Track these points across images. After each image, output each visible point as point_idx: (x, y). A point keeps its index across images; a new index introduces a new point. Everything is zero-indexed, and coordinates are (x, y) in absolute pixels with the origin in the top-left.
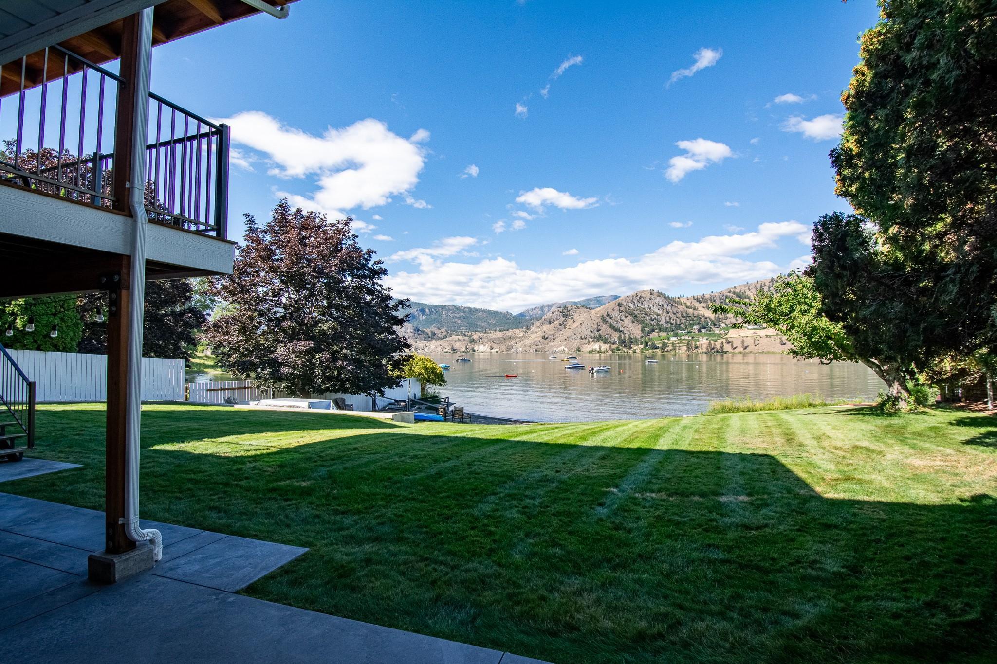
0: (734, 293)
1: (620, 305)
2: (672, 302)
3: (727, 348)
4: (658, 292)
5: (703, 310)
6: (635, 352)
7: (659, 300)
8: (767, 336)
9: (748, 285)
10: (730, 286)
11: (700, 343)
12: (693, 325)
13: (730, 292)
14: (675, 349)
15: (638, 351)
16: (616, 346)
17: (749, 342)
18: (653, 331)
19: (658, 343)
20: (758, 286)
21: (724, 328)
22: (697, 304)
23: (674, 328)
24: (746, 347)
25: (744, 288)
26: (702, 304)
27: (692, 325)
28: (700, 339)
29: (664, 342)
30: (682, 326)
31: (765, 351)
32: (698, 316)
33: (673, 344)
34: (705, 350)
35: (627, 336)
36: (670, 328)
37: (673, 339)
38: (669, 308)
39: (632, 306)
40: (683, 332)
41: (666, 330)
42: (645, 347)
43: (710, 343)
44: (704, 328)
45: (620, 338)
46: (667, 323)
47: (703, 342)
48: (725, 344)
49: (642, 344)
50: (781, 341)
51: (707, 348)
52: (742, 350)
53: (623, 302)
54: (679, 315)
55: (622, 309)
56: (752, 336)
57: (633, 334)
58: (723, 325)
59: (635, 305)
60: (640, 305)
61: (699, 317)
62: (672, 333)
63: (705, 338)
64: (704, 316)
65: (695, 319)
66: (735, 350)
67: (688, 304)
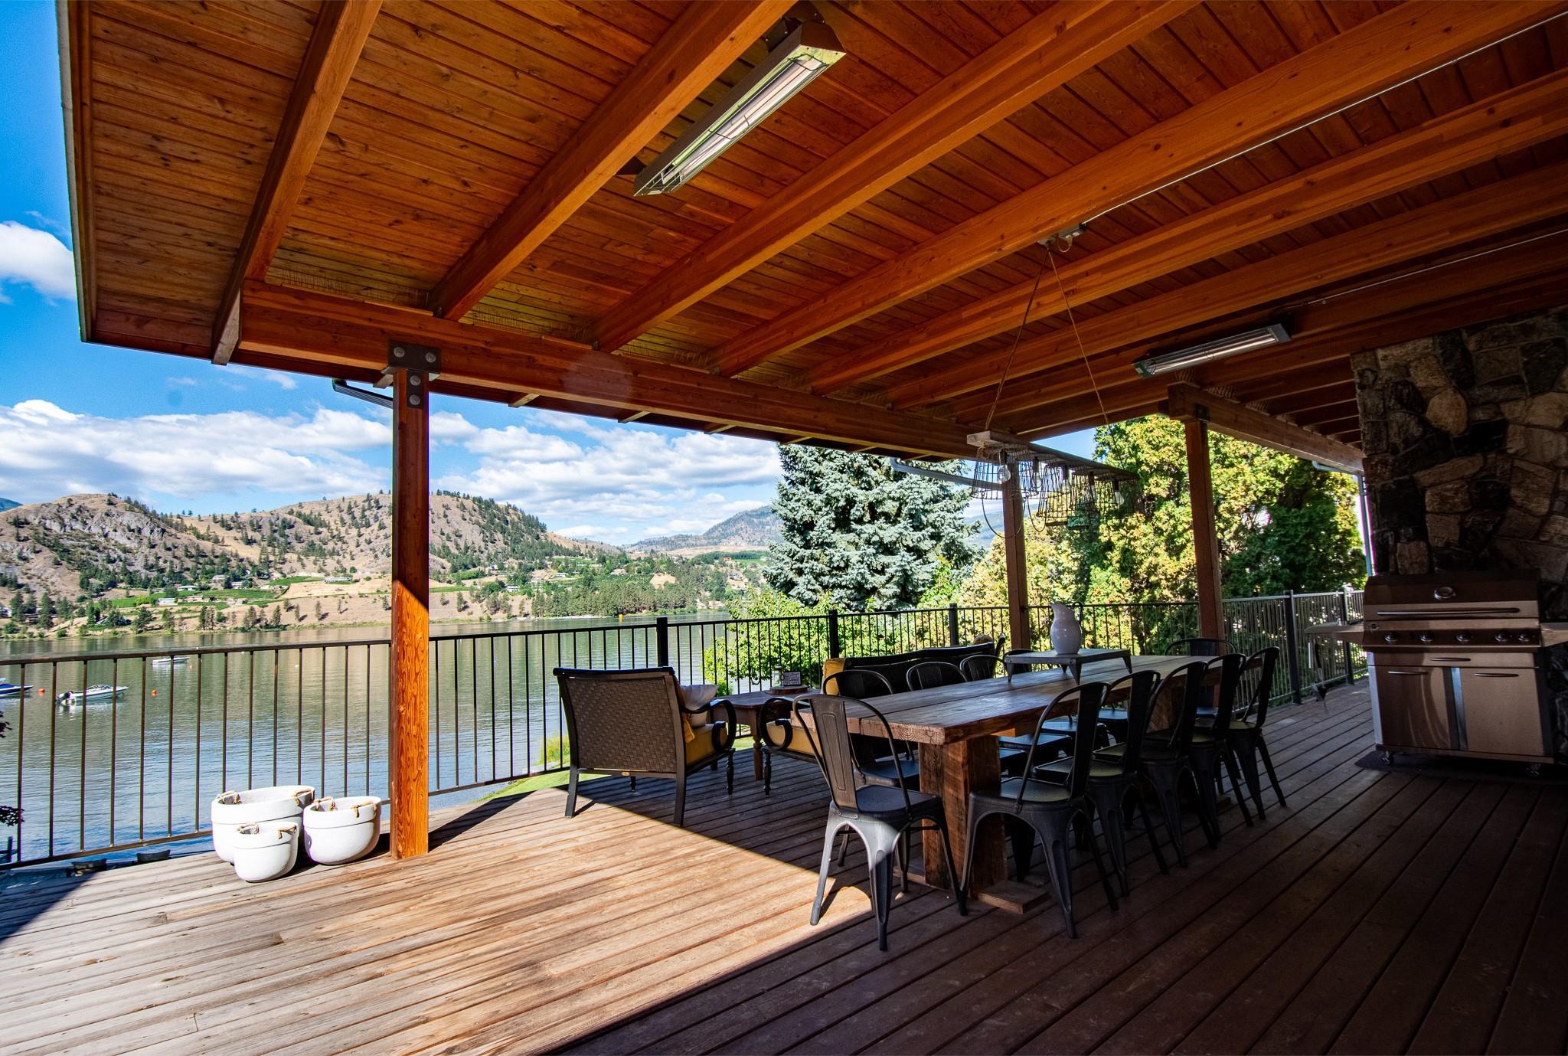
0: (299, 515)
1: (19, 523)
2: (164, 524)
3: (287, 618)
4: (128, 501)
5: (234, 543)
6: (63, 635)
7: (130, 519)
8: (361, 595)
9: (326, 504)
10: (293, 502)
11: (230, 610)
12: (213, 572)
13: (291, 513)
14: (170, 623)
15: (73, 632)
16: (7, 621)
17: (330, 606)
18: (113, 584)
19: (129, 613)
20: (345, 507)
21: (278, 581)
22: (221, 532)
23: (170, 580)
25: (317, 509)
26: (234, 533)
27: (209, 574)
28: (230, 601)
29: (144, 610)
30: (187, 575)
31: (359, 621)
32: (223, 555)
33: (166, 614)
34: (240, 625)
35: (39, 597)
36: (158, 579)
37: (166, 603)
38: (156, 536)
39: (56, 527)
40: (190, 588)
41: (146, 584)
42: (92, 623)
43: (252, 609)
44: (237, 579)
45: (17, 602)
46: (149, 567)
47: (237, 608)
48: (283, 612)
49: (82, 614)
50: (386, 604)
51: (246, 621)
52: (315, 621)
53: (31, 518)
54: (180, 553)
55: (24, 532)
56: (336, 596)
57: (57, 593)
58: (276, 575)
59: (63, 526)
60: (78, 526)
61: (225, 558)
62: (162, 591)
63: (240, 601)
64: (237, 555)
65: (216, 561)
66: (303, 622)
67: (202, 531)
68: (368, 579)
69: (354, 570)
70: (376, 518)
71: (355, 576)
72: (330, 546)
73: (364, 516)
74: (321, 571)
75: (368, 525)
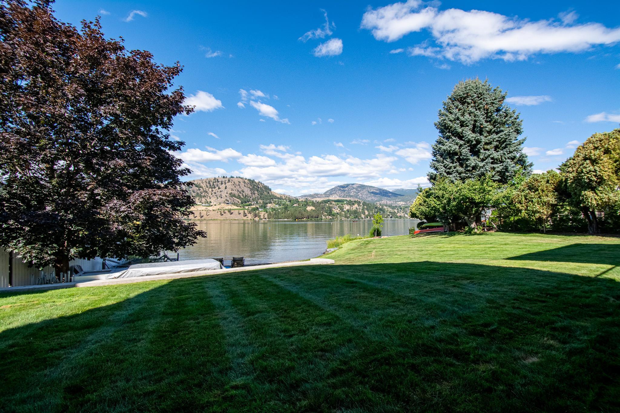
8: (213, 210)
9: (202, 180)
17: (204, 213)
20: (208, 181)
24: (202, 217)
25: (199, 182)
31: (213, 218)
50: (221, 213)
52: (199, 218)
56: (205, 210)
66: (196, 218)
68: (215, 205)
69: (211, 202)
70: (217, 185)
71: (211, 204)
72: (203, 194)
73: (213, 185)
74: (200, 202)
75: (215, 188)
